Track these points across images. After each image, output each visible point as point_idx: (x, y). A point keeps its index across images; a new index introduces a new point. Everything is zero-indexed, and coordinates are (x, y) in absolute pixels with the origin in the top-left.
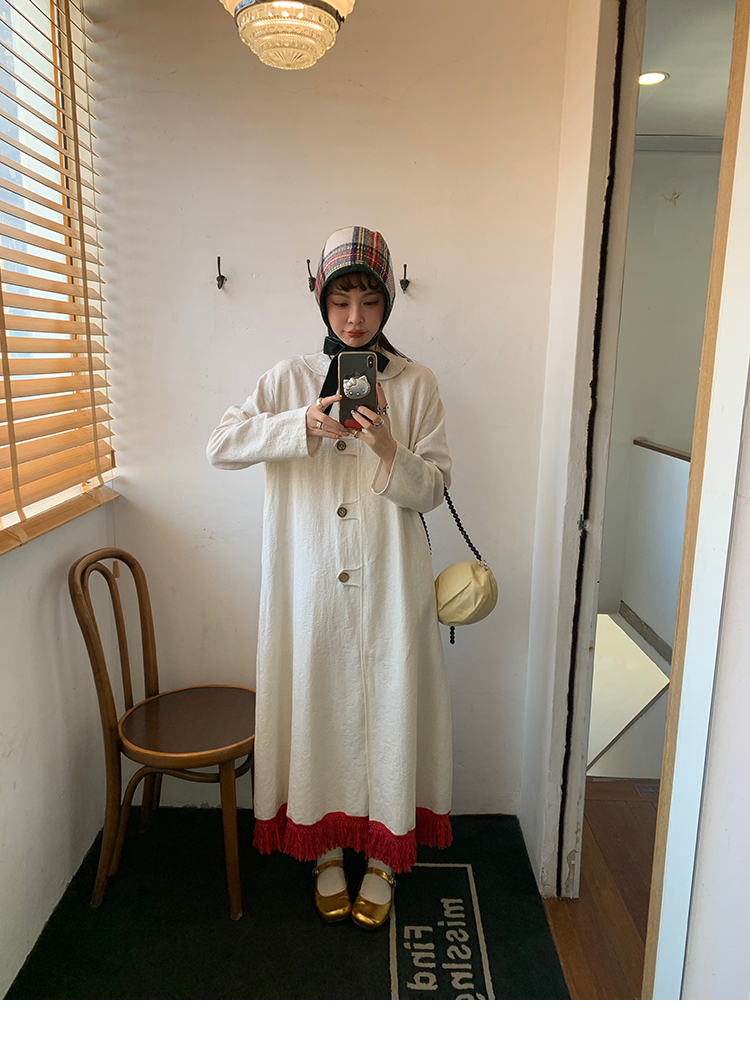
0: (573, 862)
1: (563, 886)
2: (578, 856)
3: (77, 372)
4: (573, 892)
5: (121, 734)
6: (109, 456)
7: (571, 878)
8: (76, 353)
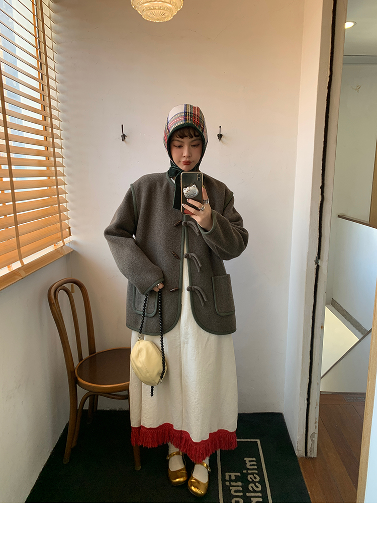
0: (313, 439)
1: (309, 451)
2: (316, 436)
3: (50, 187)
4: (314, 454)
5: (76, 375)
6: (67, 230)
7: (312, 447)
8: (49, 177)
